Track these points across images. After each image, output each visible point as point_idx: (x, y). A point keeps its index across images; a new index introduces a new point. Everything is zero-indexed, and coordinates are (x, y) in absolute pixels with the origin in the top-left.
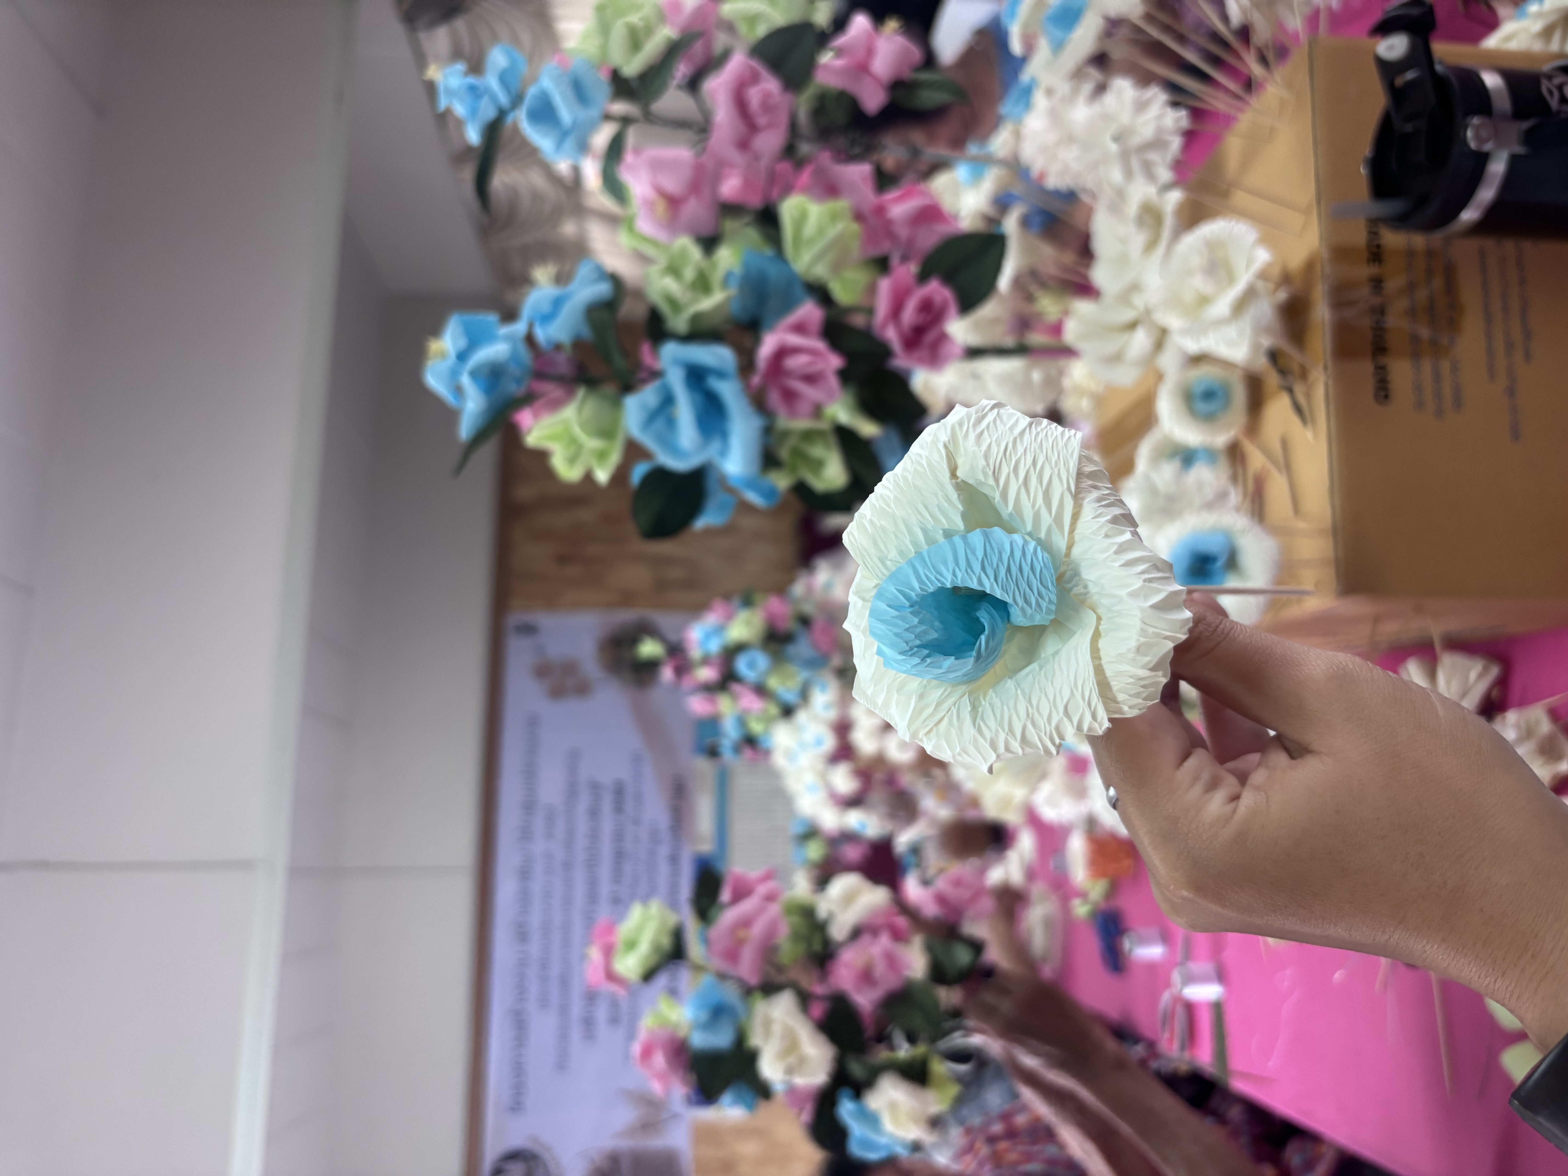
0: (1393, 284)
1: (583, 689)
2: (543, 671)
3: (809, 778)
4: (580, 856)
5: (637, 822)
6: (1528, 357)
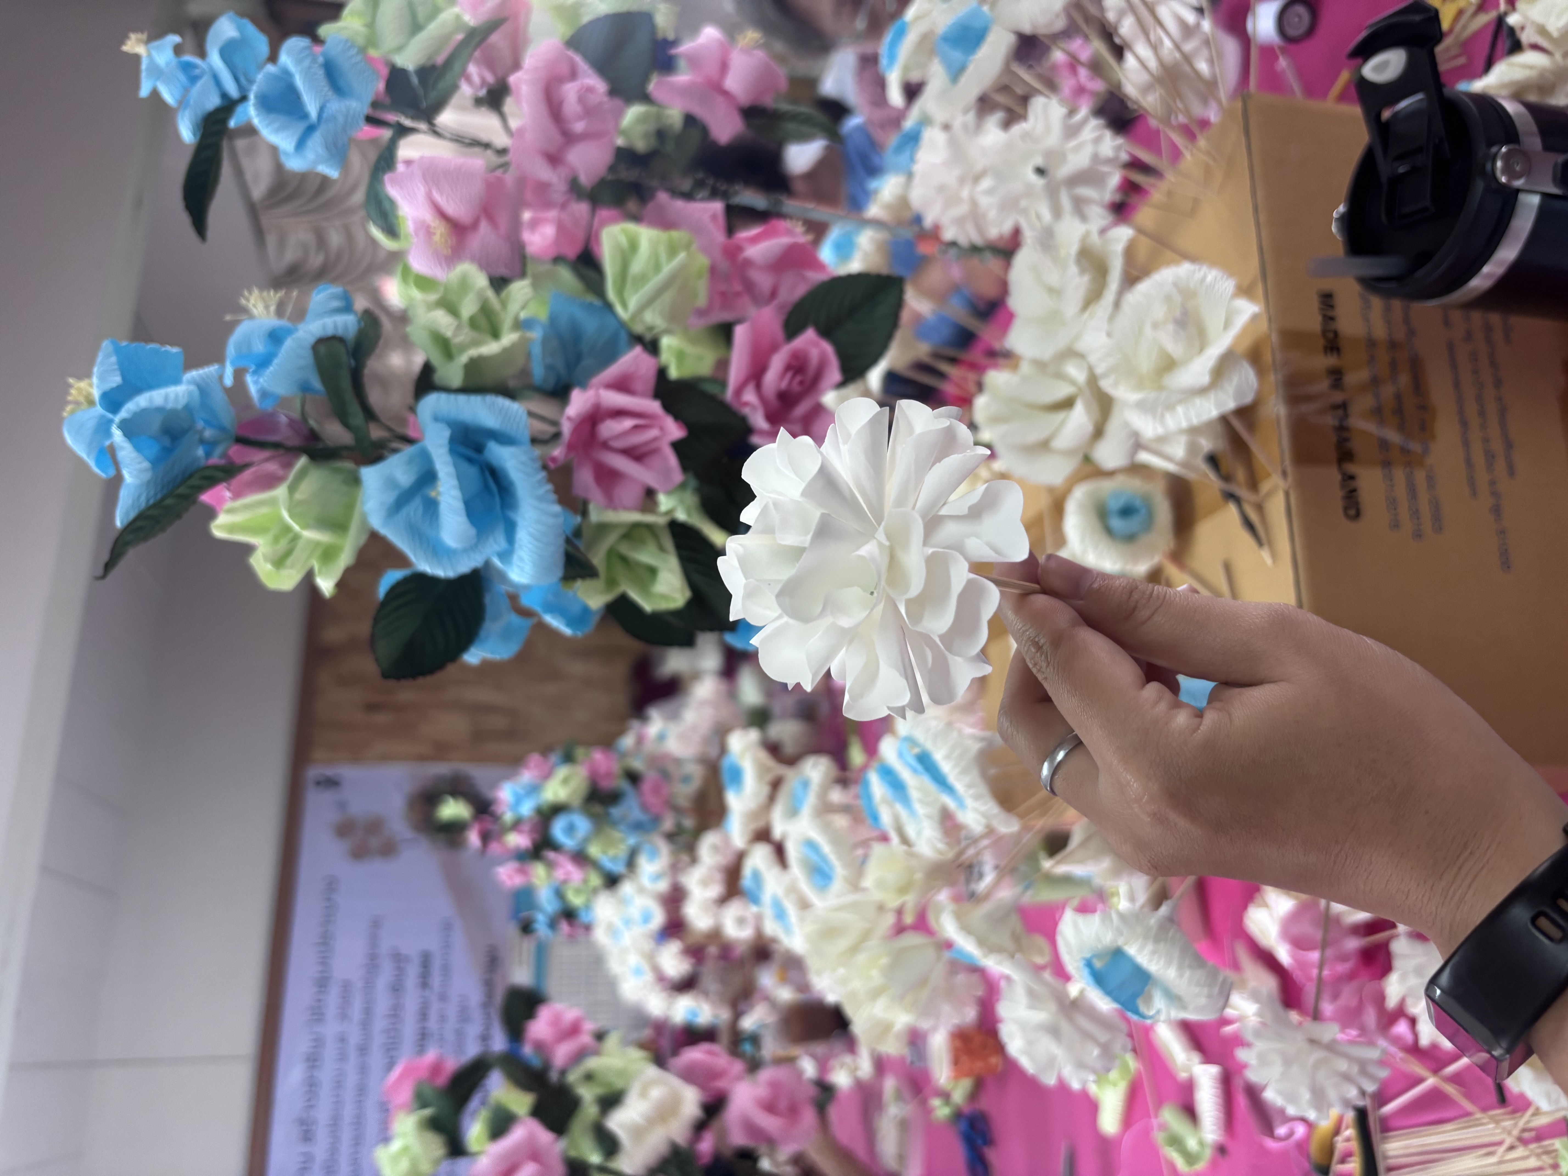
0: (1355, 377)
1: (388, 850)
2: (344, 829)
3: (634, 959)
4: (378, 1040)
5: (443, 998)
6: (1511, 471)
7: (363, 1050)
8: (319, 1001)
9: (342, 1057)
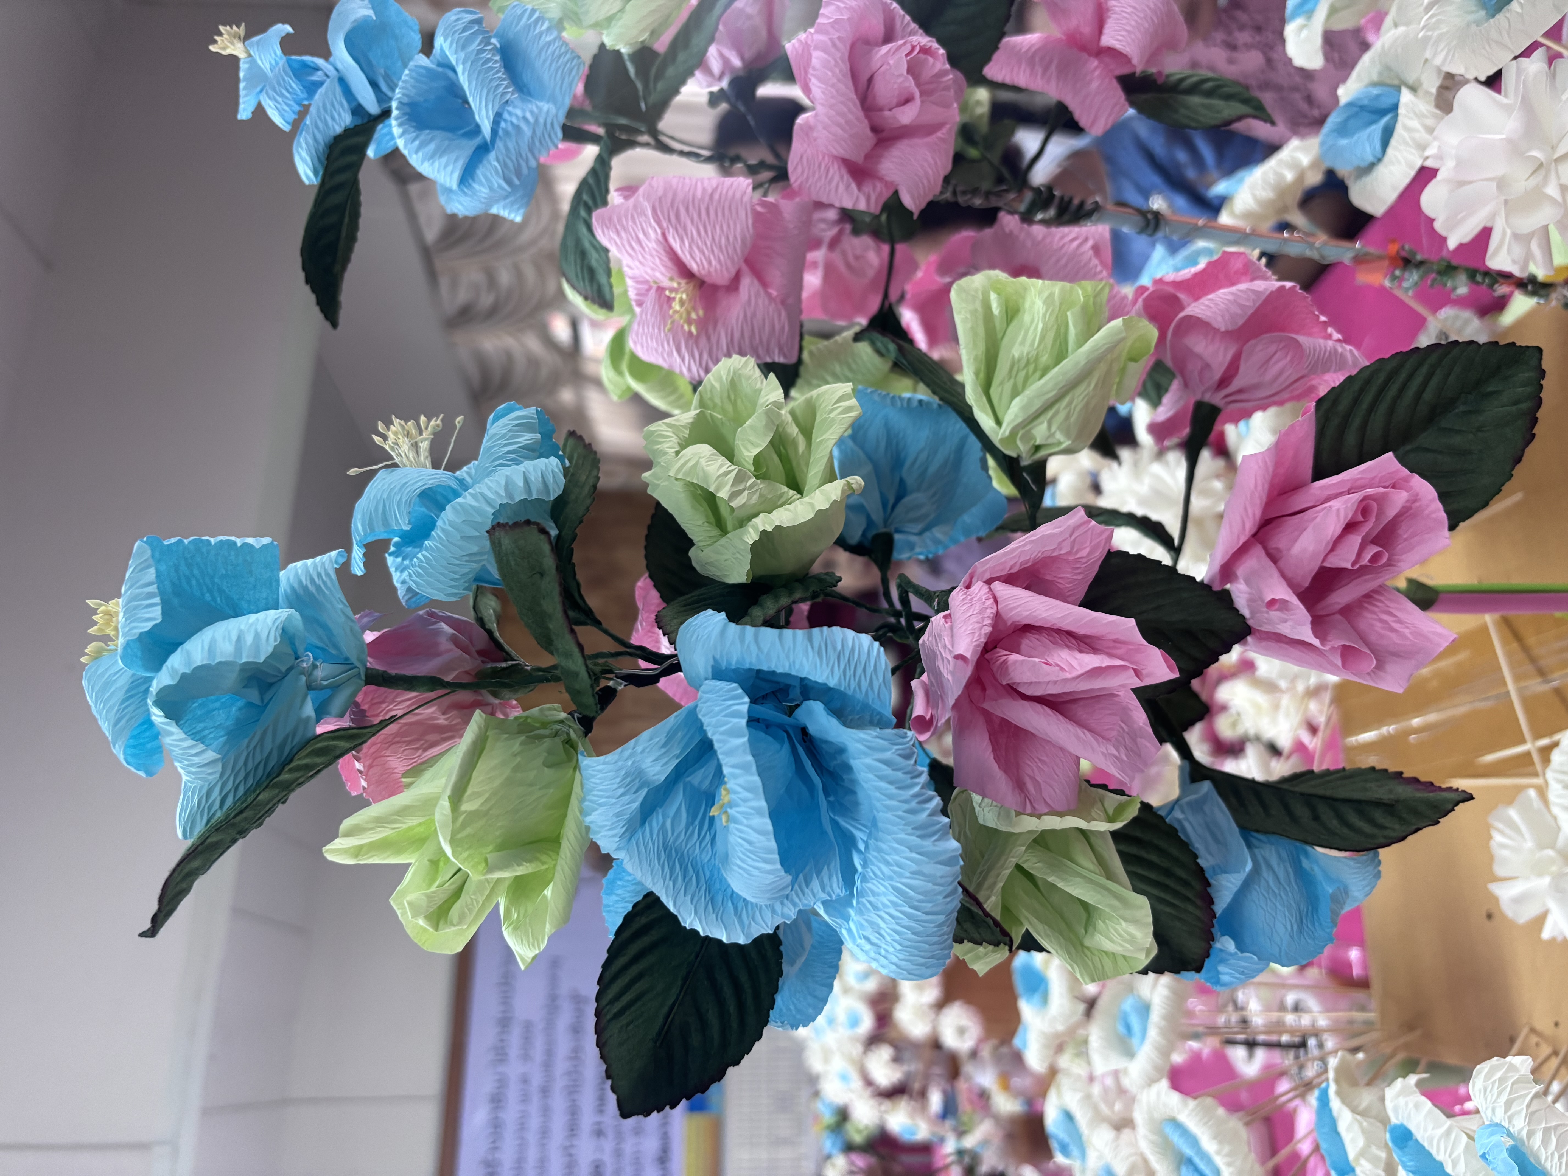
7: (545, 1091)
8: (502, 1041)
9: (525, 1099)
